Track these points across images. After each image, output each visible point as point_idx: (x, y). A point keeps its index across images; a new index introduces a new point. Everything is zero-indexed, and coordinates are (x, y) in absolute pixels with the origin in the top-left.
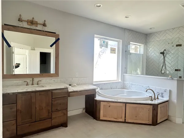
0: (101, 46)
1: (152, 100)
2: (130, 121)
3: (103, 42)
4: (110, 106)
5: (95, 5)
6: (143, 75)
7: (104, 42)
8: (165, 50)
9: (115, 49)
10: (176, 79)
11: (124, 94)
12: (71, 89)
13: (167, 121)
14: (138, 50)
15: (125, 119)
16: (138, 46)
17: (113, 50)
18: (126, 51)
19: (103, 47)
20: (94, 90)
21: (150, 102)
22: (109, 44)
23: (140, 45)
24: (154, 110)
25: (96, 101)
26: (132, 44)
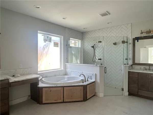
0: (45, 40)
1: (83, 82)
2: (67, 100)
3: (46, 37)
4: (51, 91)
5: (35, 6)
6: (82, 64)
7: (48, 37)
8: (95, 45)
9: (58, 43)
10: (99, 65)
11: (65, 79)
12: (12, 80)
13: (95, 97)
14: (77, 44)
15: (63, 100)
16: (77, 42)
17: (56, 44)
18: (67, 45)
19: (46, 42)
20: (37, 79)
21: (81, 84)
22: (52, 39)
23: (78, 41)
24: (84, 89)
25: (39, 88)
26: (71, 39)
